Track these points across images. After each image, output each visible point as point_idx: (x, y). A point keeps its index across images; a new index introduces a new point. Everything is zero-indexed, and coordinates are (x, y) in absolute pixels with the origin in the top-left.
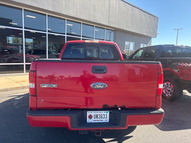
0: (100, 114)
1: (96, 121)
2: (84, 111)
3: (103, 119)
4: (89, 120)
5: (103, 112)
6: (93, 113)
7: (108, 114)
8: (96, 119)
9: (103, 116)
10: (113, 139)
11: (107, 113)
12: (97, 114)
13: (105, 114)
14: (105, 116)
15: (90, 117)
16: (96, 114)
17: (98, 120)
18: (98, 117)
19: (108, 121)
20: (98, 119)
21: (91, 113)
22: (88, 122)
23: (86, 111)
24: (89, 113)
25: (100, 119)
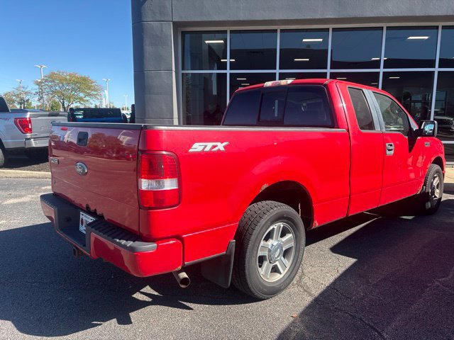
4: (81, 227)
6: (84, 217)
15: (82, 222)
16: (86, 219)
22: (80, 229)
24: (81, 215)
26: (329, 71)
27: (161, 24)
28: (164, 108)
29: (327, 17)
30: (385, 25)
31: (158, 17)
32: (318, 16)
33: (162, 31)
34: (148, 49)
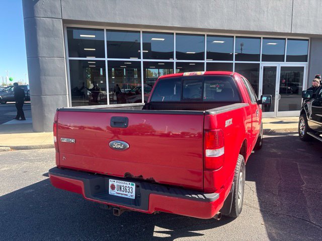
0: (125, 185)
1: (119, 194)
2: (106, 178)
3: (127, 193)
4: (111, 192)
5: (128, 183)
6: (116, 183)
7: (134, 187)
8: (119, 192)
9: (128, 189)
10: (168, 230)
11: (132, 185)
12: (121, 184)
13: (130, 186)
14: (131, 189)
15: (113, 187)
16: (119, 184)
17: (122, 194)
18: (122, 189)
19: (134, 198)
20: (122, 192)
21: (113, 183)
22: (110, 193)
23: (107, 178)
24: (111, 182)
25: (124, 193)
26: (175, 61)
27: (52, 20)
28: (58, 86)
29: (175, 26)
30: (206, 34)
31: (50, 15)
32: (170, 25)
33: (54, 26)
34: (42, 39)
